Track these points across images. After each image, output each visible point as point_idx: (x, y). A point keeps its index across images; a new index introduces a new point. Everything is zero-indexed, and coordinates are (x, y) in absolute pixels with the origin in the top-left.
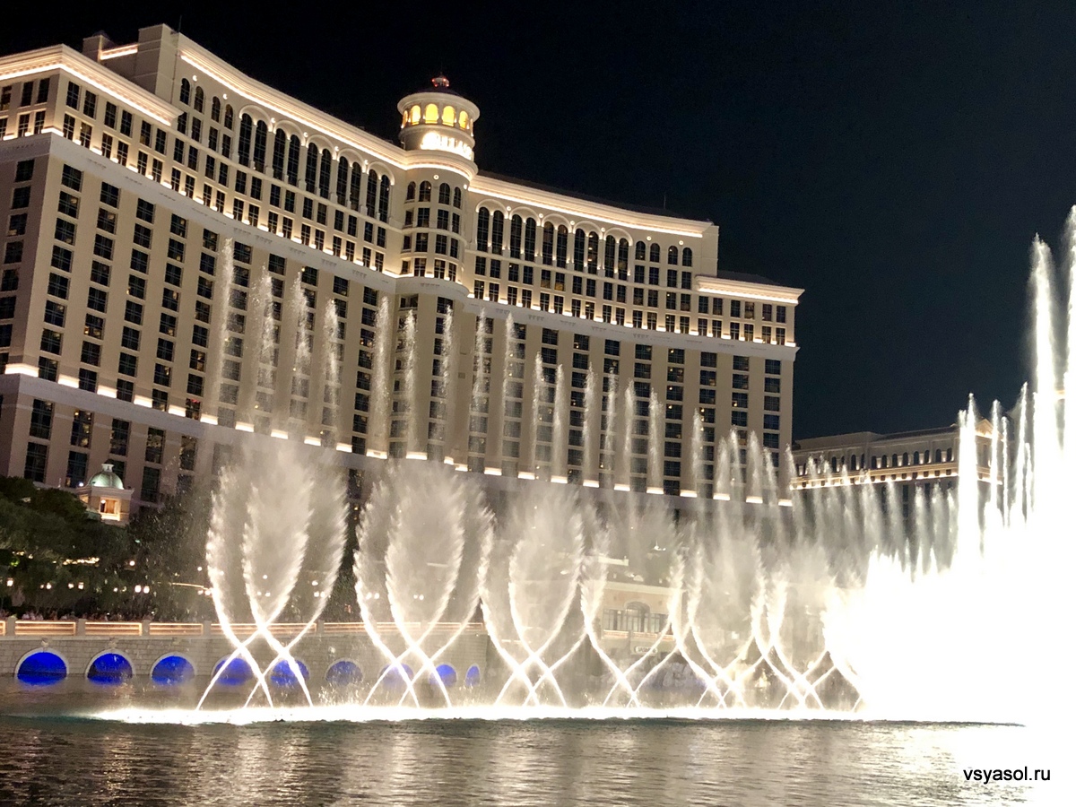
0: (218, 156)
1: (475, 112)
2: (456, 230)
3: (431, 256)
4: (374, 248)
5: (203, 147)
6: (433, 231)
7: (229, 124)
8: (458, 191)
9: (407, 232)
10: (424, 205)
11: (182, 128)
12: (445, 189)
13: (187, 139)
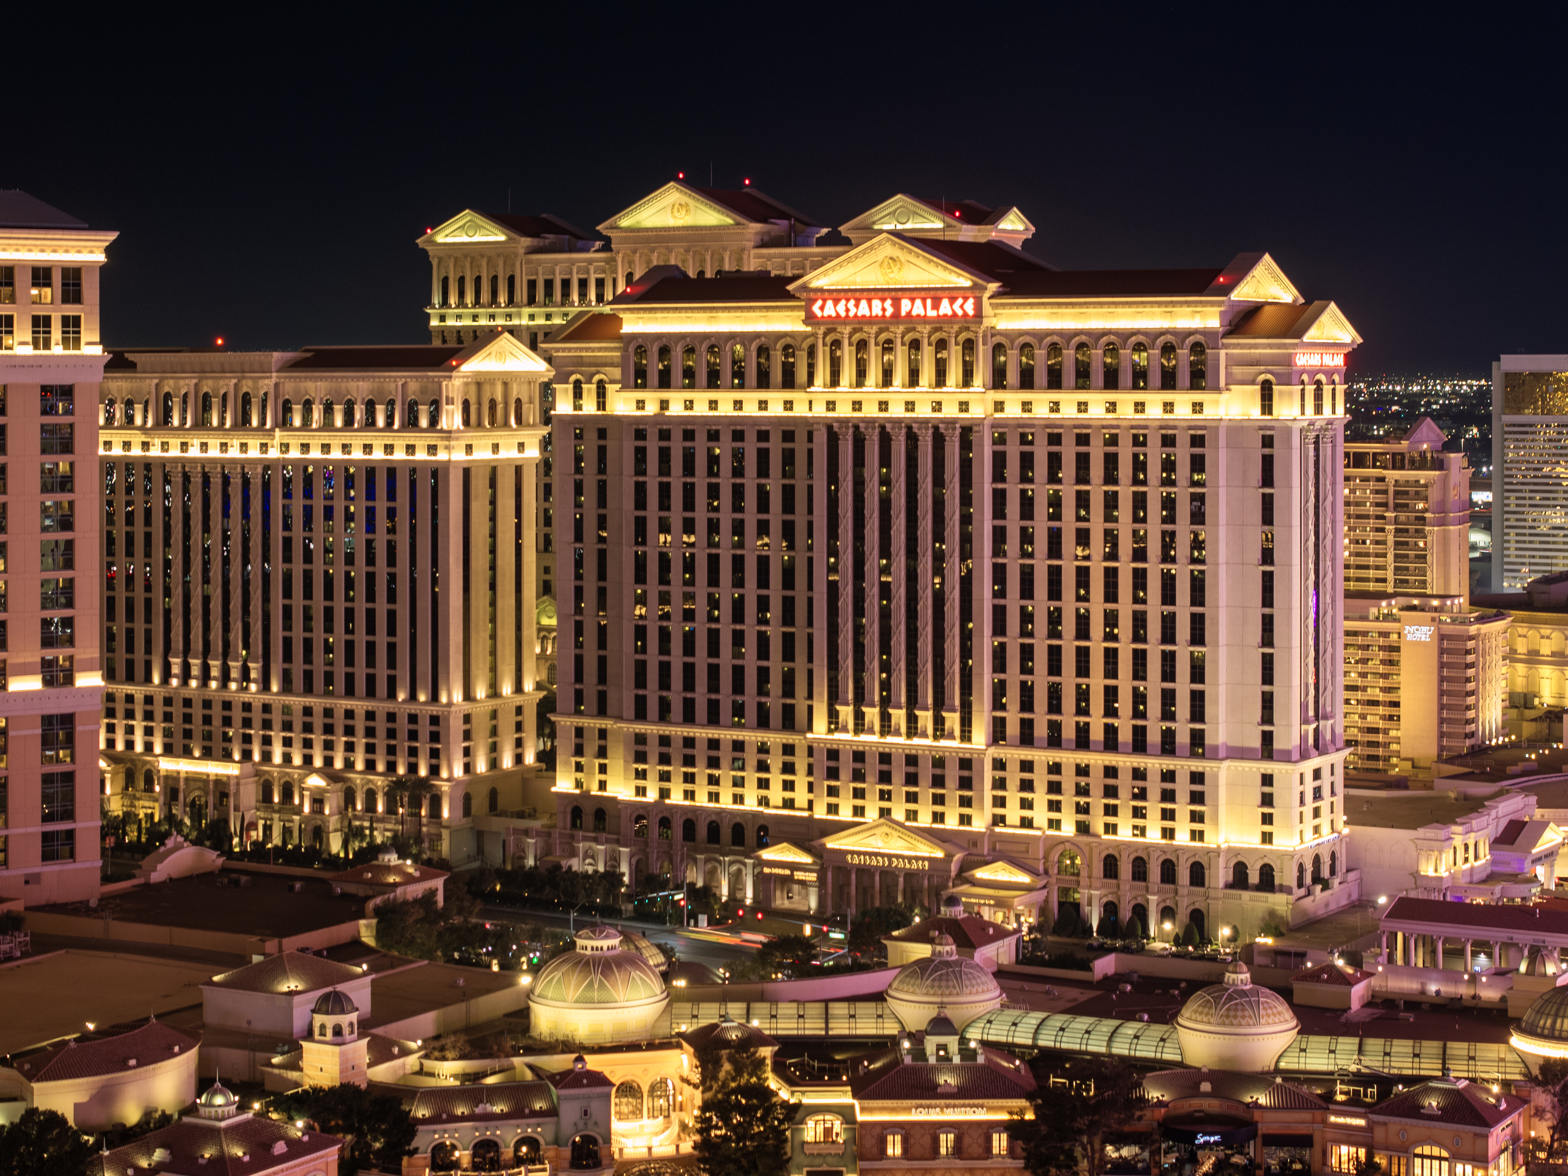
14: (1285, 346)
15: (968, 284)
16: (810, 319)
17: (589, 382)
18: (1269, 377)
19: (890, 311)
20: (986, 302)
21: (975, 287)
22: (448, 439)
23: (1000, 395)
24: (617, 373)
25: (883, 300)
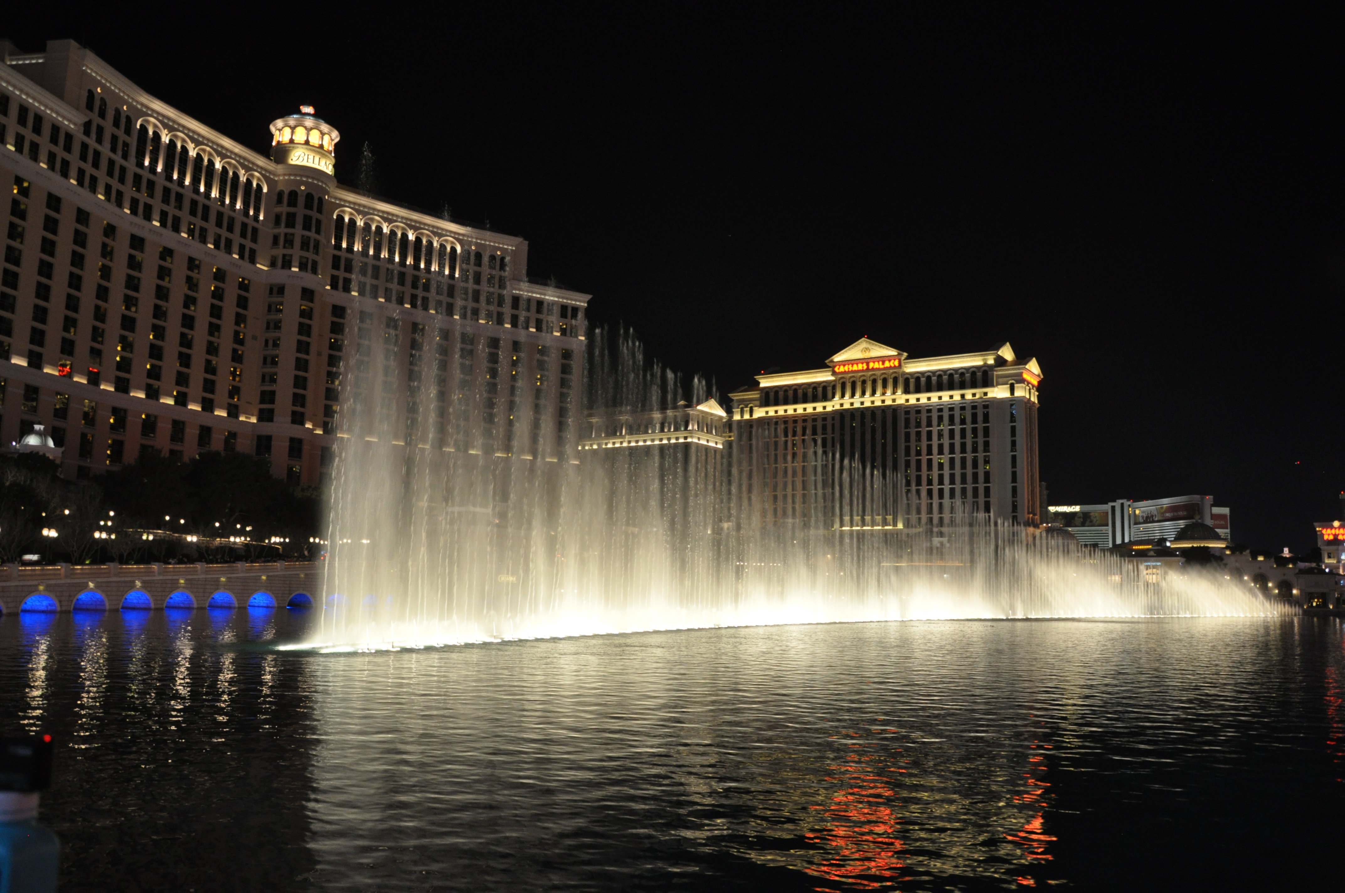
0: (118, 158)
1: (336, 136)
2: (318, 232)
3: (296, 252)
4: (248, 244)
5: (105, 150)
6: (298, 232)
7: (128, 131)
8: (321, 200)
9: (276, 231)
10: (292, 210)
11: (87, 133)
12: (309, 197)
13: (91, 142)
14: (1019, 369)
15: (896, 354)
16: (834, 373)
17: (747, 407)
18: (1013, 381)
19: (865, 367)
20: (902, 362)
21: (899, 354)
22: (691, 433)
23: (908, 396)
24: (758, 403)
25: (862, 363)
